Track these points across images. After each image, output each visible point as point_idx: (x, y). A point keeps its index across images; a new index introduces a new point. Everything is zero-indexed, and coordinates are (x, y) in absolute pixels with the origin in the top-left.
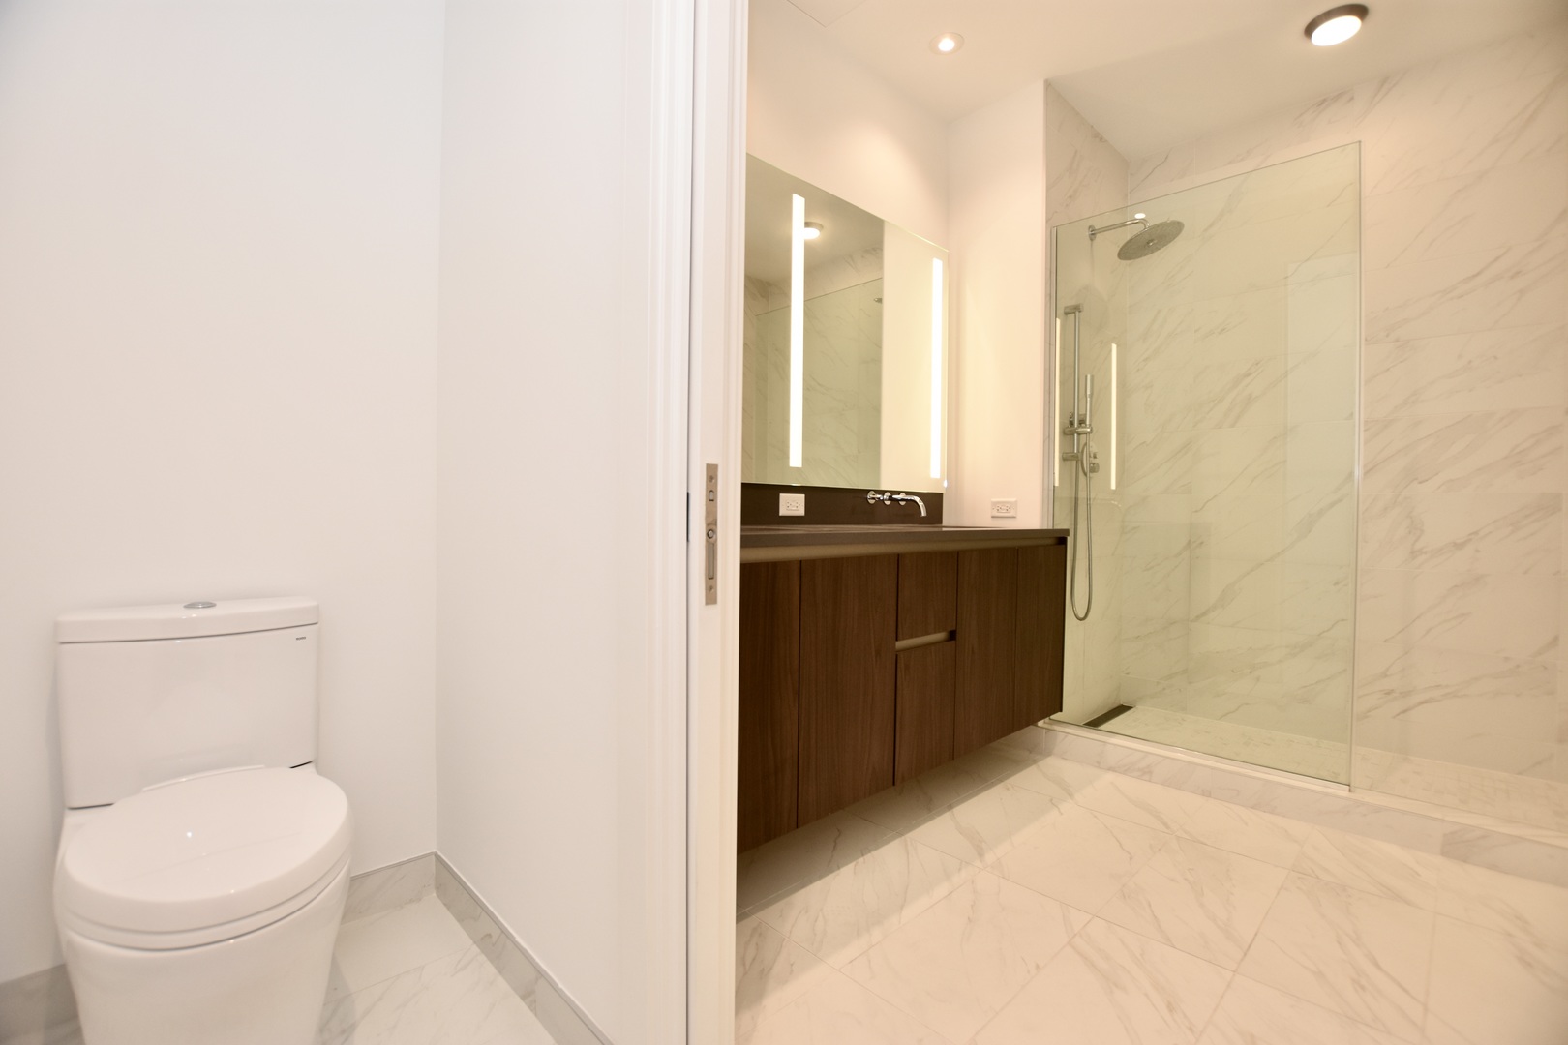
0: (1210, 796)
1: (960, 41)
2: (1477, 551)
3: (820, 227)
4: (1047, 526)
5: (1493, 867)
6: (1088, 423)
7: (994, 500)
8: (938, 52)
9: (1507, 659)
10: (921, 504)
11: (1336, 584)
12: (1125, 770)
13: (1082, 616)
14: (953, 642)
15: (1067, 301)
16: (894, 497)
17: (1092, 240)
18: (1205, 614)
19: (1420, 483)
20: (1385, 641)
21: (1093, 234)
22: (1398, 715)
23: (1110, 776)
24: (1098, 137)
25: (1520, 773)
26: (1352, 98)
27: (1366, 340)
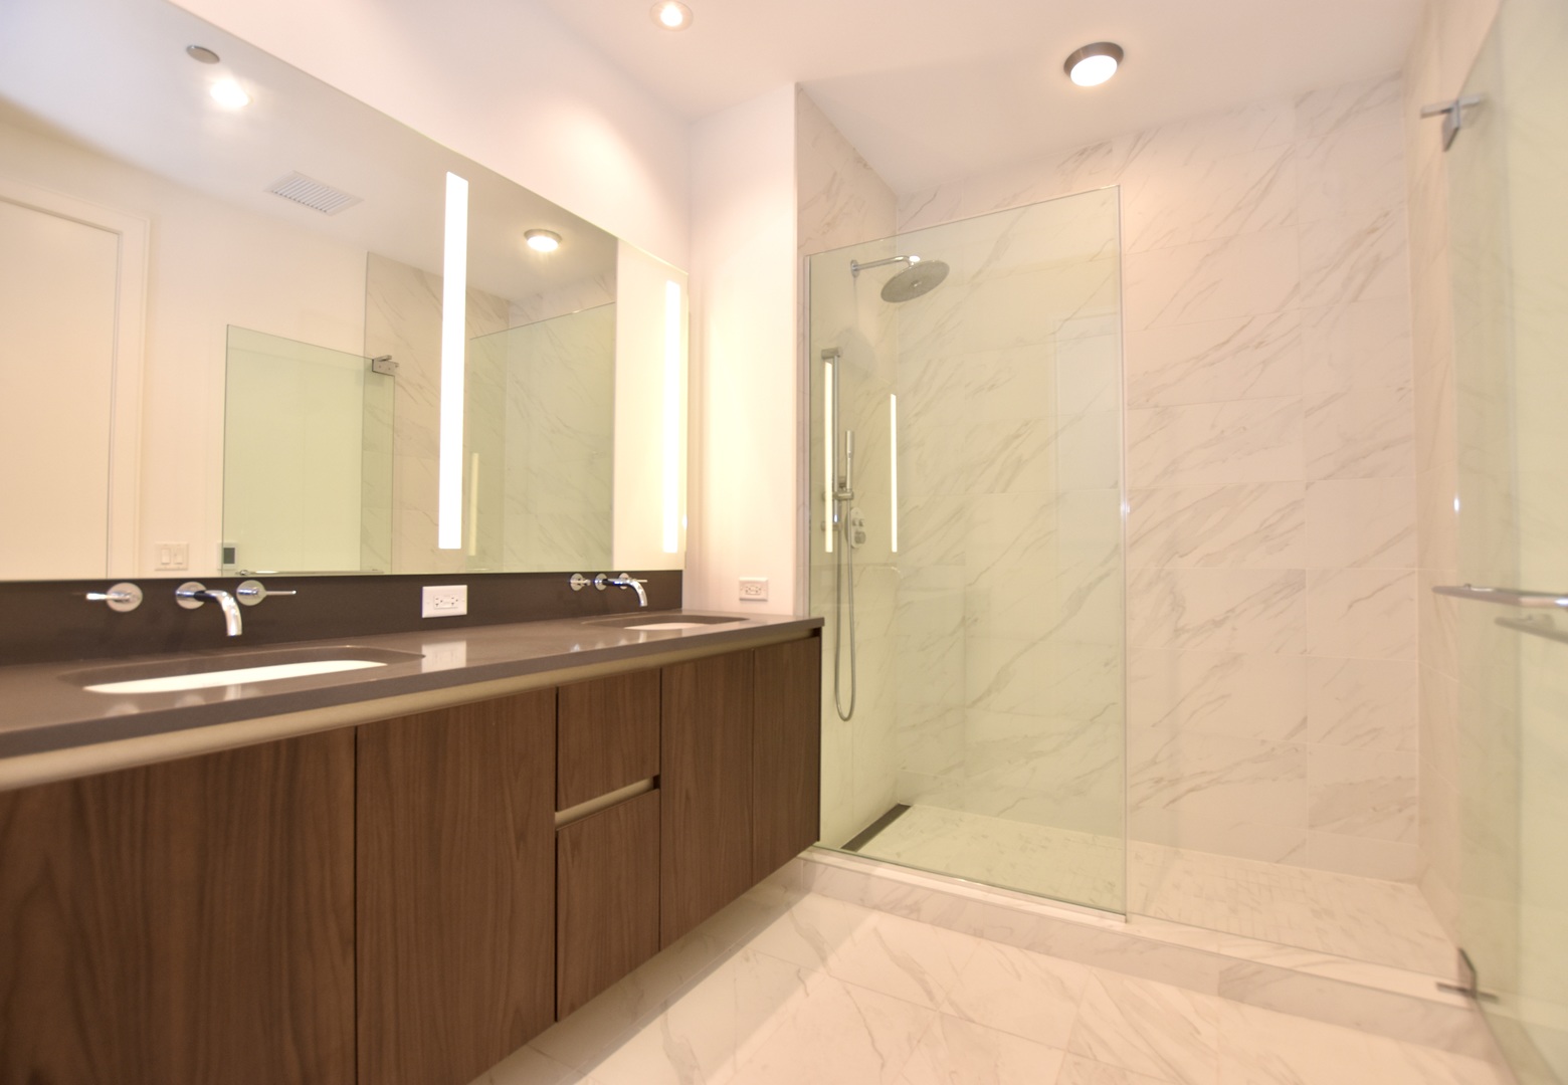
0: (982, 936)
1: (689, 18)
2: (1234, 629)
3: (558, 238)
4: (802, 615)
5: (1268, 1006)
6: (848, 487)
7: (743, 579)
8: (661, 26)
9: (1263, 742)
10: (640, 591)
11: (1106, 664)
12: (891, 907)
13: (846, 715)
14: (656, 791)
15: (821, 345)
16: (611, 580)
17: (855, 276)
18: (980, 699)
19: (1181, 556)
20: (1153, 726)
21: (856, 269)
22: (1167, 805)
23: (874, 919)
24: (861, 162)
25: (1278, 862)
26: (1110, 151)
27: (1129, 405)
